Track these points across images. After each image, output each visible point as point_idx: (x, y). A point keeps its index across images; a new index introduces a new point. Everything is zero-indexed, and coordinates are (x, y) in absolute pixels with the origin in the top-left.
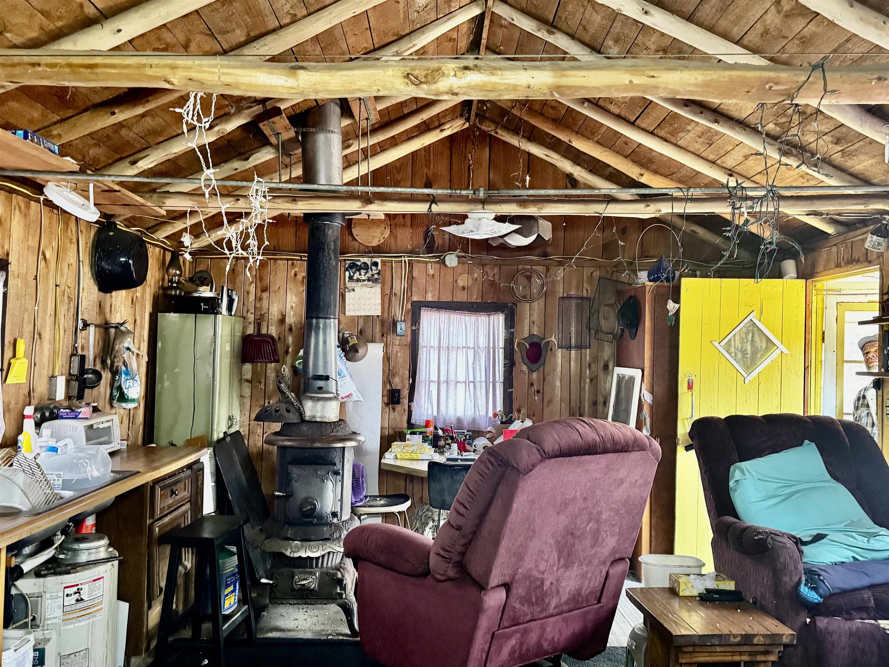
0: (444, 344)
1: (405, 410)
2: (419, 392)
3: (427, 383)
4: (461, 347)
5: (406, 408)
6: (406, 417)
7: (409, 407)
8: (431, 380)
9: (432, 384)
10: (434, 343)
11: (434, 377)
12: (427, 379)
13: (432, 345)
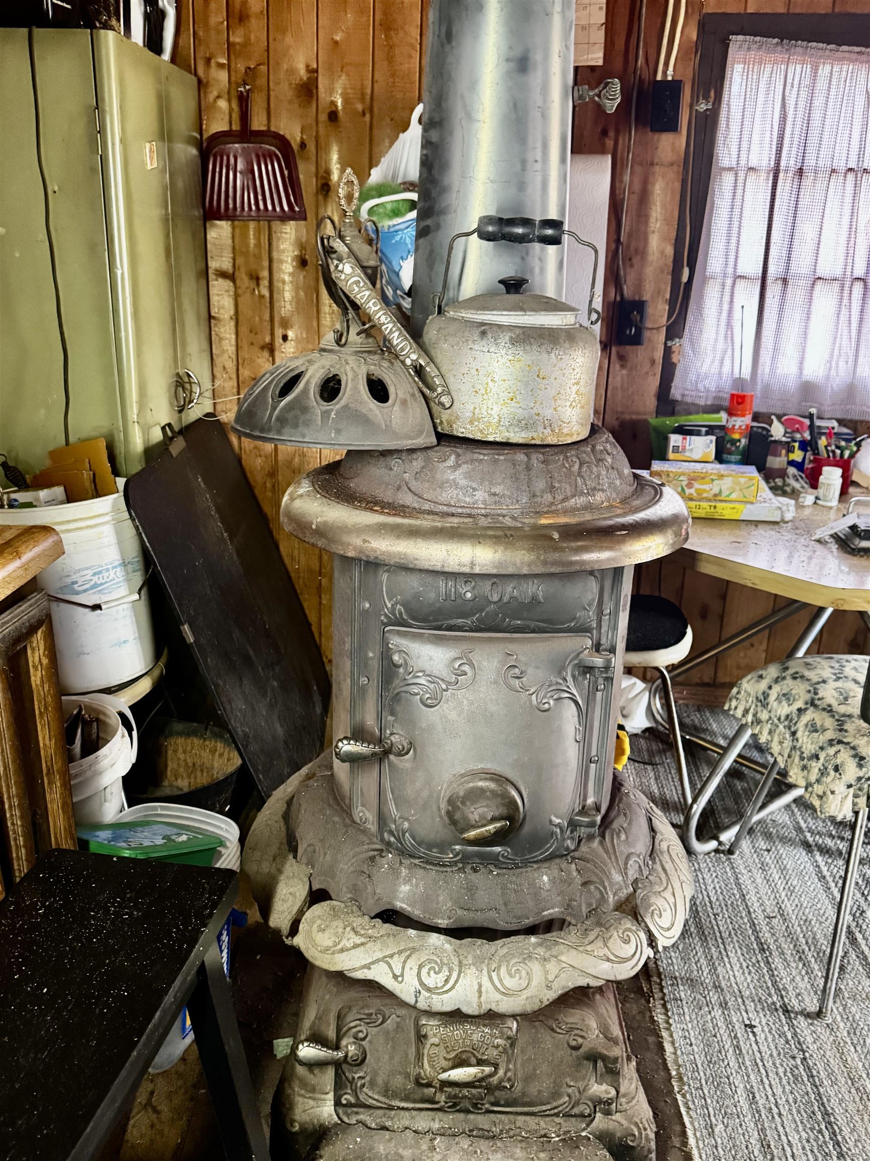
0: (789, 161)
1: (653, 362)
2: (700, 309)
3: (729, 282)
4: (842, 167)
5: (659, 355)
6: (654, 382)
7: (668, 351)
8: (740, 272)
9: (740, 284)
10: (762, 157)
11: (751, 264)
12: (730, 270)
13: (753, 163)
